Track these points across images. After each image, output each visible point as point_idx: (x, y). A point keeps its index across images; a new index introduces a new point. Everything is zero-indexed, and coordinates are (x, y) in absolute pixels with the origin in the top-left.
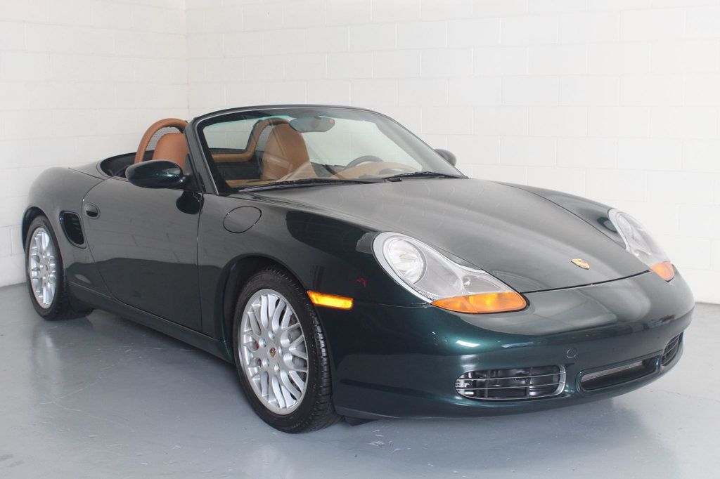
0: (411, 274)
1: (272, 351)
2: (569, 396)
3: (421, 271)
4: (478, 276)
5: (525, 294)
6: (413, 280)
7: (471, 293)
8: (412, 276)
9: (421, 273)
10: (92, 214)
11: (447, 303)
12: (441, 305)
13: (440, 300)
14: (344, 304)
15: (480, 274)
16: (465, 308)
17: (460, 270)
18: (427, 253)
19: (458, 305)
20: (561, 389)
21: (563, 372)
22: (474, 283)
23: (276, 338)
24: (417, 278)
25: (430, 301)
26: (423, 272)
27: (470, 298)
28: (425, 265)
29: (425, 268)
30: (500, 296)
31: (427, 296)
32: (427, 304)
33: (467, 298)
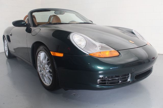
0: (82, 46)
1: (44, 68)
2: (131, 82)
3: (85, 44)
4: (103, 45)
5: (119, 51)
6: (83, 47)
7: (101, 51)
8: (83, 46)
9: (85, 45)
10: (11, 35)
11: (94, 54)
12: (92, 55)
13: (92, 53)
14: (61, 55)
15: (104, 45)
16: (100, 56)
17: (98, 44)
18: (87, 38)
19: (98, 55)
20: (129, 80)
21: (130, 75)
22: (102, 48)
23: (44, 65)
24: (84, 46)
25: (88, 54)
26: (86, 45)
27: (101, 52)
28: (86, 42)
29: (86, 44)
30: (110, 51)
31: (87, 52)
32: (87, 55)
33: (100, 52)
